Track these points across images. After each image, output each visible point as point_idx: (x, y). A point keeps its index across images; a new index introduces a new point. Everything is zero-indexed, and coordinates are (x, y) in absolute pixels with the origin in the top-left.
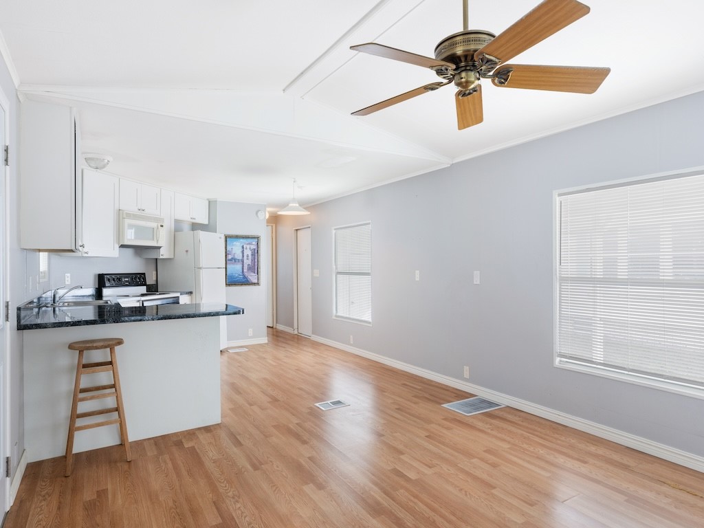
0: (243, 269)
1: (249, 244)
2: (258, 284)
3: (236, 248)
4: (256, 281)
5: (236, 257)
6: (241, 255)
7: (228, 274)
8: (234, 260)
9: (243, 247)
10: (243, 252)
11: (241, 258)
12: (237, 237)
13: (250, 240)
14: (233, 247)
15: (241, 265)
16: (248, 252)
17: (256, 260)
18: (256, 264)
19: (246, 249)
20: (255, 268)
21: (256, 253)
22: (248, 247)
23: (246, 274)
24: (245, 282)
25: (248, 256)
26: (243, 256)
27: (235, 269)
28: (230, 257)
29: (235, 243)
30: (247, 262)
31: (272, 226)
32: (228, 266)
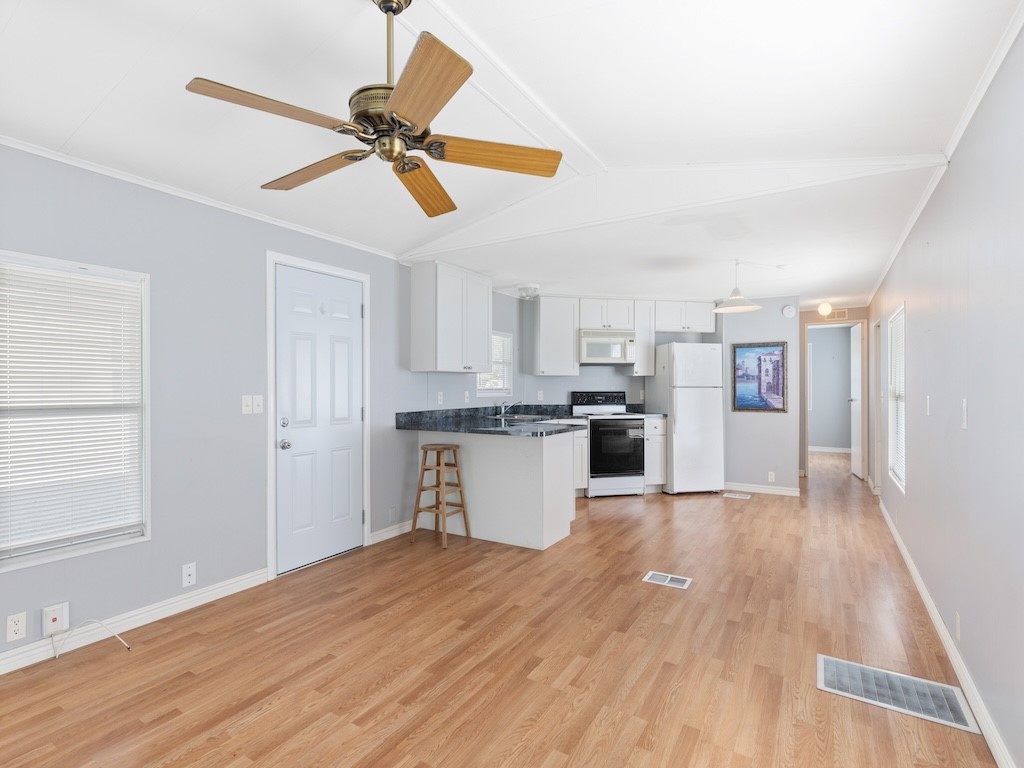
0: (760, 389)
1: (770, 354)
2: (784, 410)
3: (749, 361)
4: (780, 406)
5: (749, 372)
6: (757, 369)
7: (738, 394)
8: (747, 377)
9: (760, 359)
10: (759, 366)
11: (756, 373)
12: (750, 346)
13: (769, 349)
14: (745, 360)
15: (757, 384)
16: (768, 366)
17: (780, 377)
18: (781, 382)
19: (765, 360)
20: (779, 386)
21: (780, 367)
22: (768, 358)
23: (765, 396)
24: (764, 407)
25: (767, 371)
26: (760, 372)
27: (748, 389)
28: (740, 373)
29: (747, 354)
30: (767, 379)
31: (862, 323)
32: (738, 385)
